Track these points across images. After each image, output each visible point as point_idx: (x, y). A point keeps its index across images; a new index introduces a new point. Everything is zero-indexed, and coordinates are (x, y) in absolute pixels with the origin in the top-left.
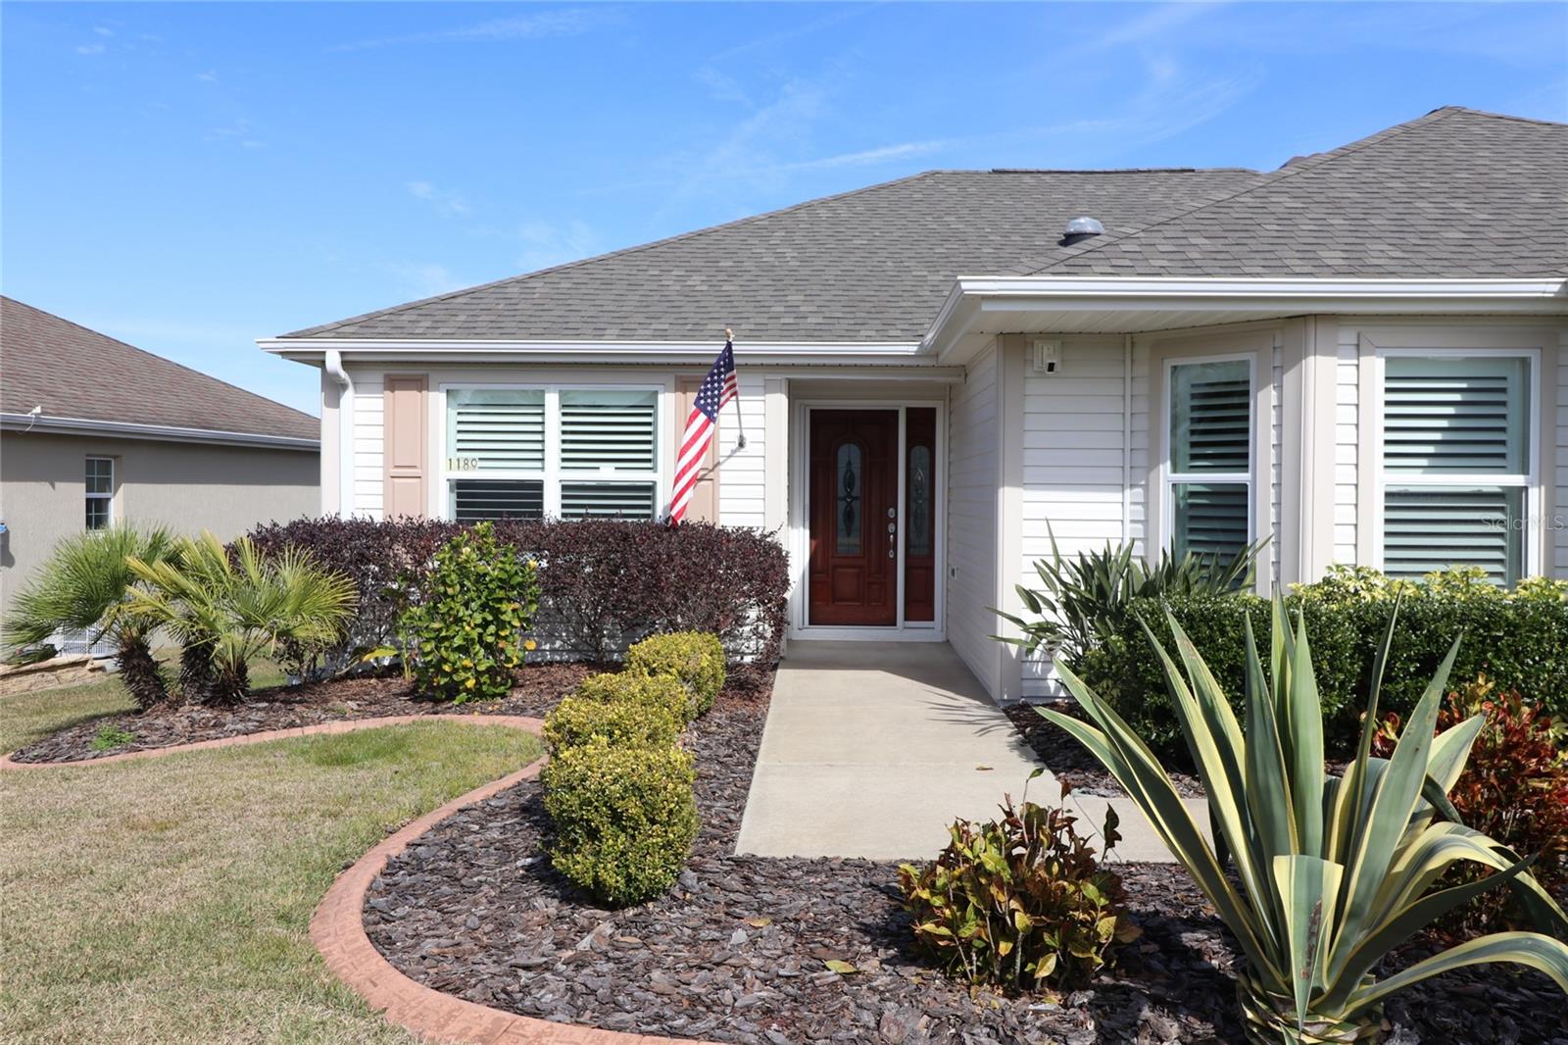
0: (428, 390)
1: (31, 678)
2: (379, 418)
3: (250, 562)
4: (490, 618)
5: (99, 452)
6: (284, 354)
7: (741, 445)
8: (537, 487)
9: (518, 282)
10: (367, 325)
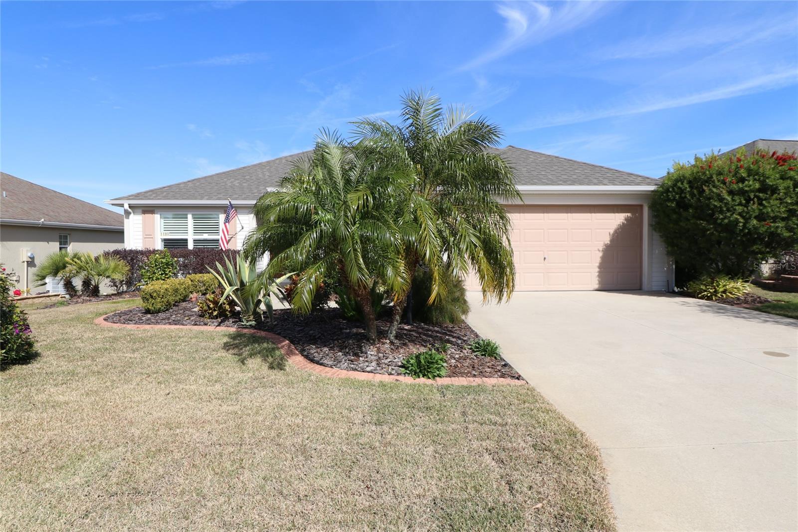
0: (154, 214)
1: (42, 299)
2: (141, 222)
3: (102, 260)
4: (163, 273)
5: (63, 233)
6: (113, 204)
7: (243, 228)
8: (186, 240)
9: (184, 183)
10: (137, 196)
